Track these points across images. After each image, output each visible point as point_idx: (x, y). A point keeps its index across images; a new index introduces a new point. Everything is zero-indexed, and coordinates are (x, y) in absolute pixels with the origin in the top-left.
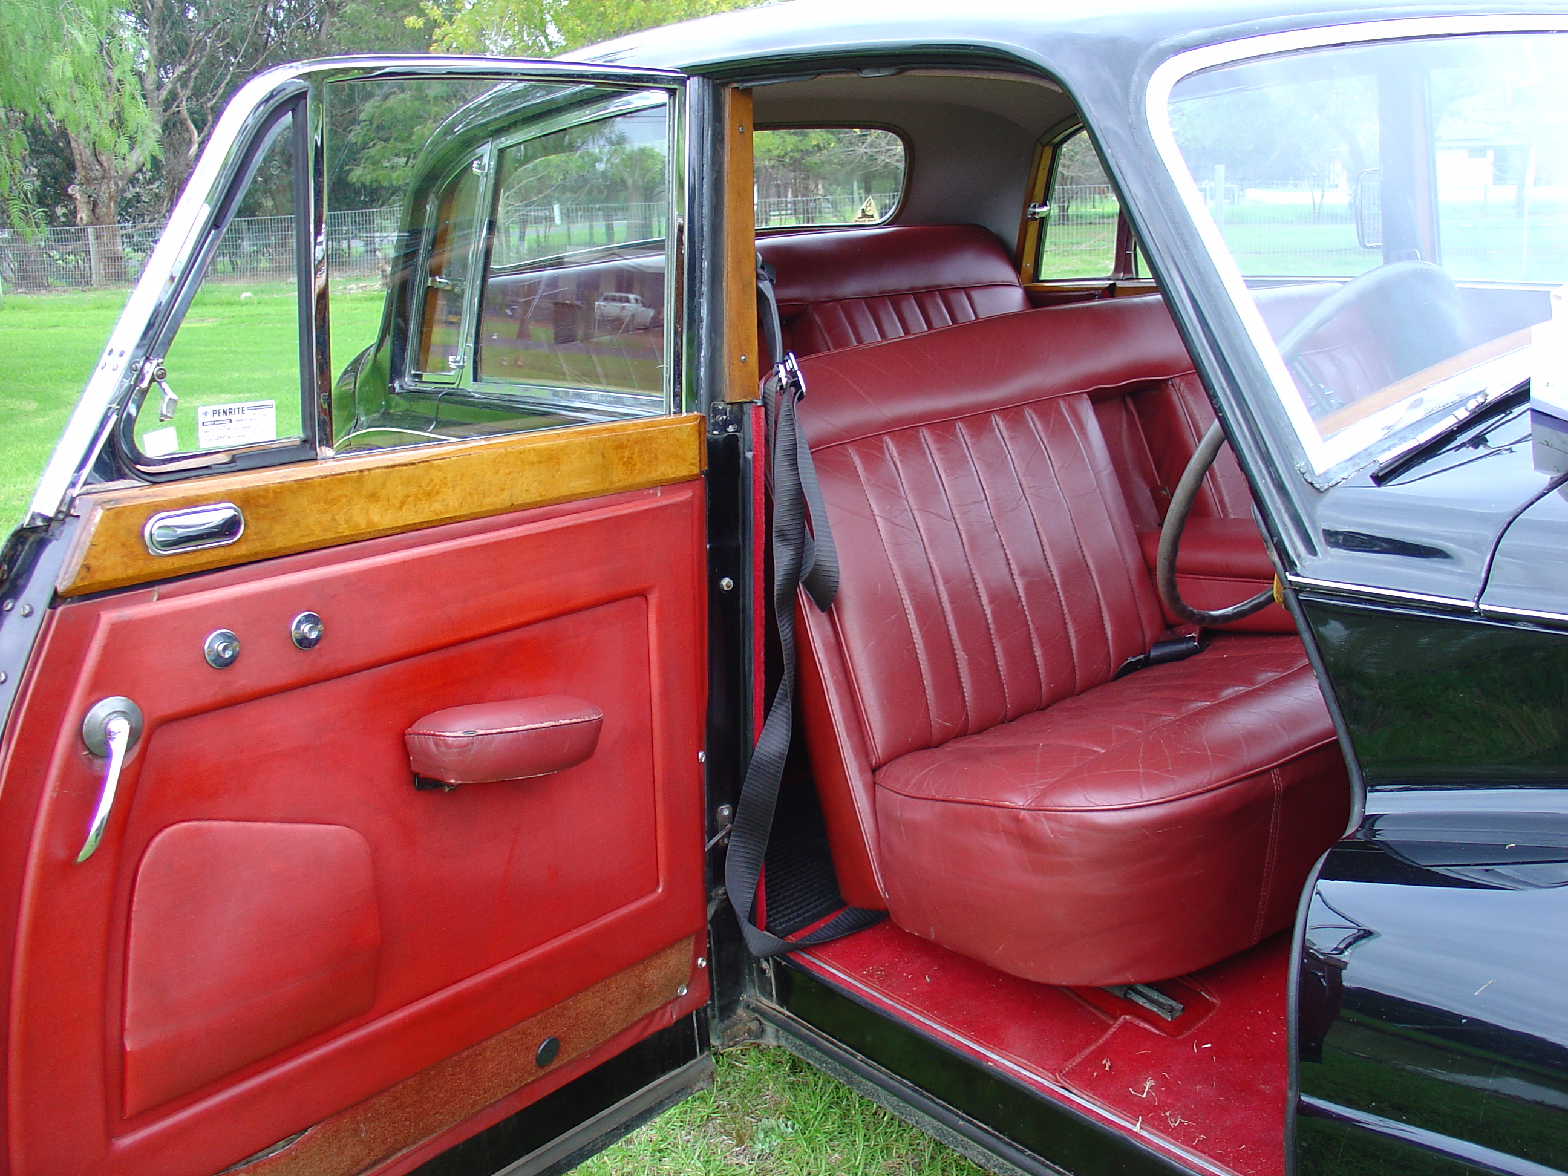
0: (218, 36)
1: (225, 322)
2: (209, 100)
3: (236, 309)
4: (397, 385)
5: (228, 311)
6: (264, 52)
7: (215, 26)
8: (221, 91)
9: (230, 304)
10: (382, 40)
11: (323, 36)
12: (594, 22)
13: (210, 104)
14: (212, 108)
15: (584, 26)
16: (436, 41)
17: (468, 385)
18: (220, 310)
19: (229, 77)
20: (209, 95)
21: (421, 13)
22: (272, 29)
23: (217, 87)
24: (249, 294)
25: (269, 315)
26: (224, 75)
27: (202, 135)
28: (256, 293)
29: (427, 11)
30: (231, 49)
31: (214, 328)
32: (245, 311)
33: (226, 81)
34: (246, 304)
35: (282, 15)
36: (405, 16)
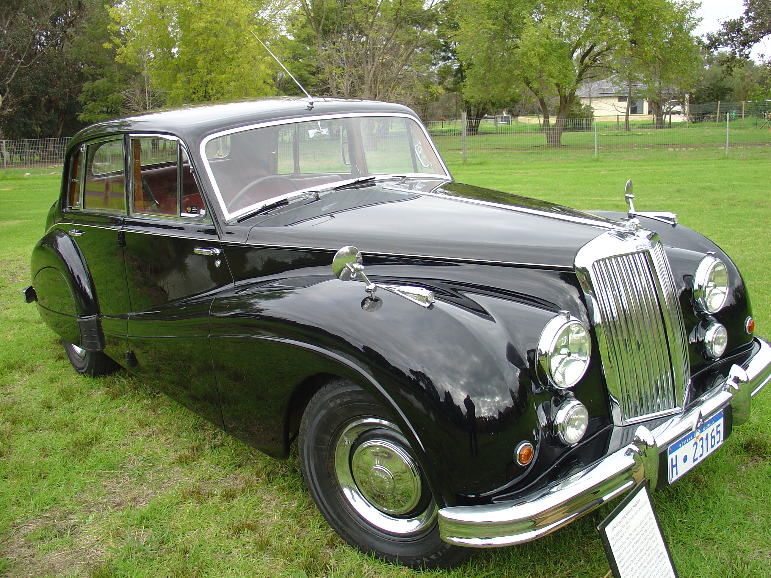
0: (11, 49)
1: (17, 187)
2: (7, 80)
3: (22, 182)
4: (64, 210)
5: (18, 183)
6: (35, 57)
7: (9, 45)
8: (13, 76)
9: (19, 179)
10: (93, 53)
11: (64, 50)
12: (192, 46)
13: (7, 83)
14: (9, 84)
15: (187, 49)
16: (118, 55)
17: (82, 210)
18: (14, 182)
19: (17, 69)
20: (7, 78)
21: (111, 41)
22: (39, 46)
23: (11, 74)
24: (28, 174)
25: (38, 184)
26: (14, 68)
27: (4, 97)
28: (31, 174)
29: (114, 41)
30: (18, 56)
31: (11, 191)
32: (26, 182)
33: (16, 71)
34: (27, 179)
35: (43, 38)
36: (103, 43)
